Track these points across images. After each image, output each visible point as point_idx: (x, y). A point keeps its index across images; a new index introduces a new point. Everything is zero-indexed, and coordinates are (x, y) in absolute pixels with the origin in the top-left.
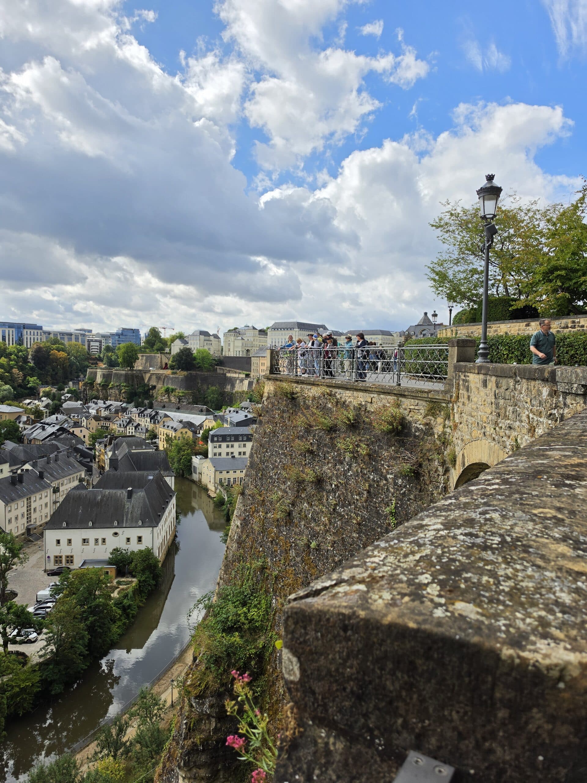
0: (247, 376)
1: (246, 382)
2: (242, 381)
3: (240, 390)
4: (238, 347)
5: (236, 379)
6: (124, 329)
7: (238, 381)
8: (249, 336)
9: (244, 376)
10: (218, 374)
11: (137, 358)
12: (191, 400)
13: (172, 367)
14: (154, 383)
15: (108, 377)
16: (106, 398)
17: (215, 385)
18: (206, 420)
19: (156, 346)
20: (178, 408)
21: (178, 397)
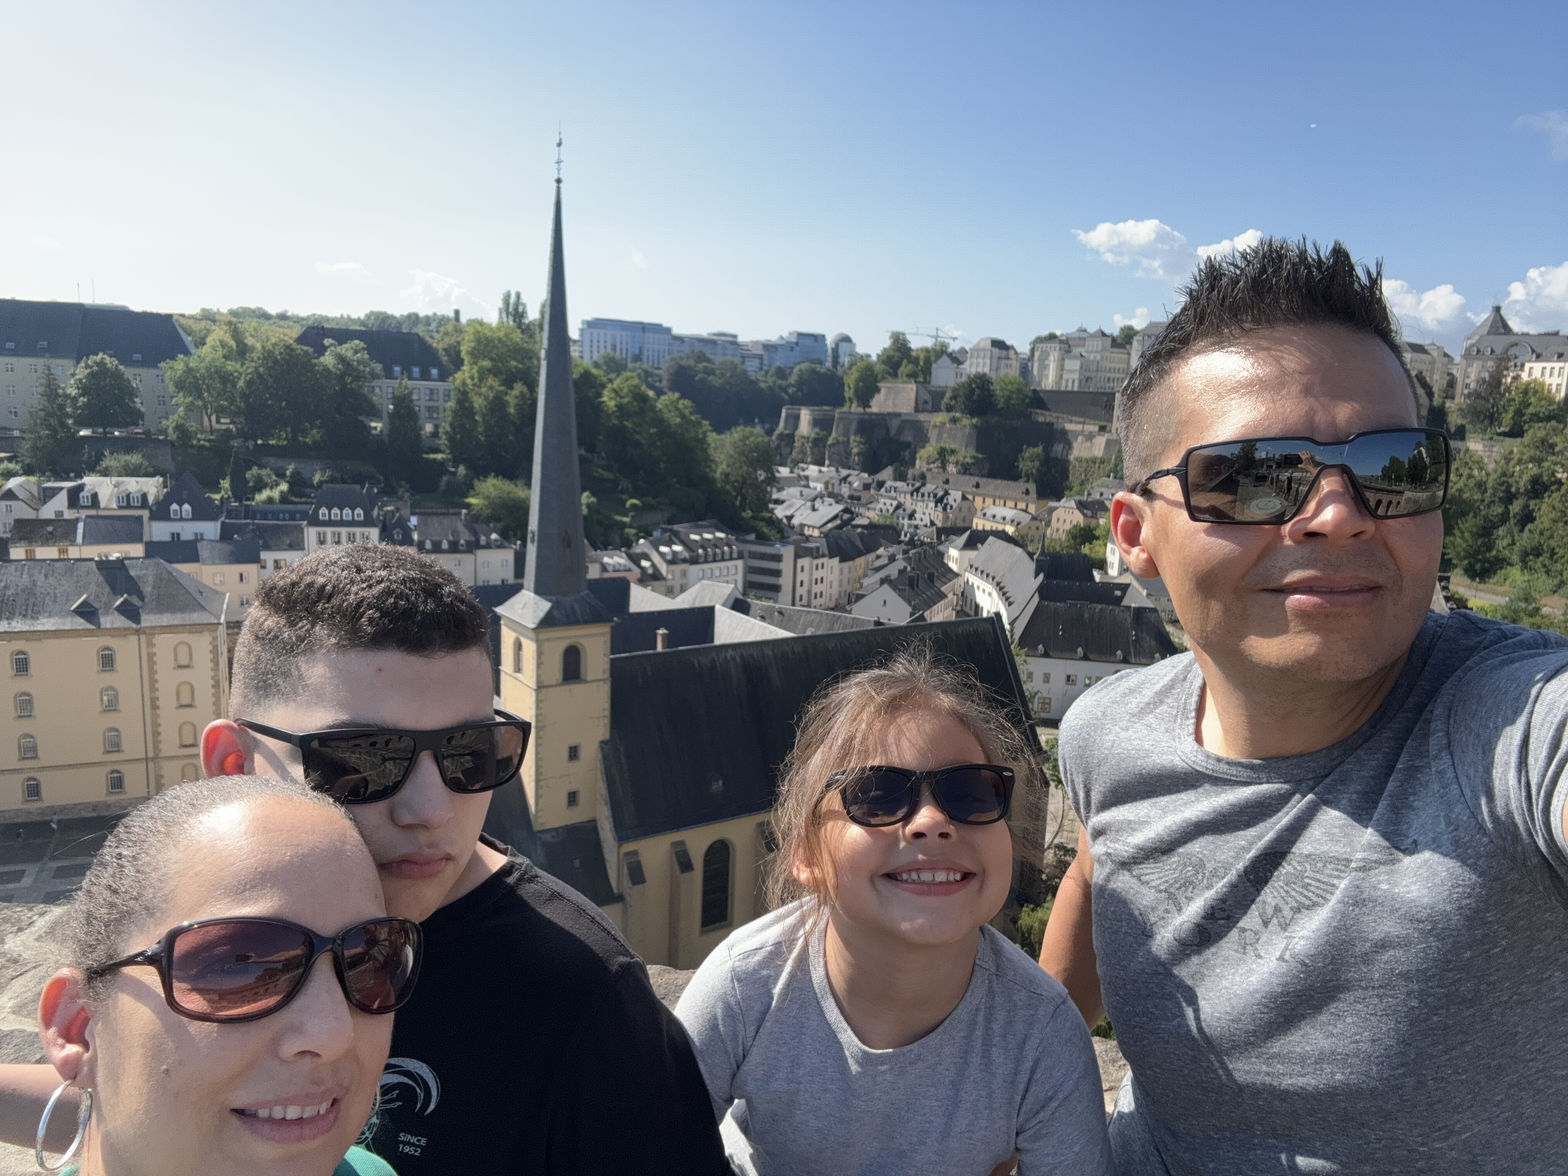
0: (1103, 429)
1: (1100, 441)
2: (1090, 437)
3: (1085, 455)
4: (1071, 371)
5: (1076, 434)
6: (801, 335)
7: (1080, 438)
8: (1093, 351)
9: (1096, 428)
10: (1037, 423)
11: (878, 390)
12: (986, 472)
13: (949, 409)
14: (907, 437)
15: (823, 424)
16: (820, 462)
17: (1035, 445)
18: (1056, 508)
19: (905, 368)
20: (977, 486)
21: (963, 465)
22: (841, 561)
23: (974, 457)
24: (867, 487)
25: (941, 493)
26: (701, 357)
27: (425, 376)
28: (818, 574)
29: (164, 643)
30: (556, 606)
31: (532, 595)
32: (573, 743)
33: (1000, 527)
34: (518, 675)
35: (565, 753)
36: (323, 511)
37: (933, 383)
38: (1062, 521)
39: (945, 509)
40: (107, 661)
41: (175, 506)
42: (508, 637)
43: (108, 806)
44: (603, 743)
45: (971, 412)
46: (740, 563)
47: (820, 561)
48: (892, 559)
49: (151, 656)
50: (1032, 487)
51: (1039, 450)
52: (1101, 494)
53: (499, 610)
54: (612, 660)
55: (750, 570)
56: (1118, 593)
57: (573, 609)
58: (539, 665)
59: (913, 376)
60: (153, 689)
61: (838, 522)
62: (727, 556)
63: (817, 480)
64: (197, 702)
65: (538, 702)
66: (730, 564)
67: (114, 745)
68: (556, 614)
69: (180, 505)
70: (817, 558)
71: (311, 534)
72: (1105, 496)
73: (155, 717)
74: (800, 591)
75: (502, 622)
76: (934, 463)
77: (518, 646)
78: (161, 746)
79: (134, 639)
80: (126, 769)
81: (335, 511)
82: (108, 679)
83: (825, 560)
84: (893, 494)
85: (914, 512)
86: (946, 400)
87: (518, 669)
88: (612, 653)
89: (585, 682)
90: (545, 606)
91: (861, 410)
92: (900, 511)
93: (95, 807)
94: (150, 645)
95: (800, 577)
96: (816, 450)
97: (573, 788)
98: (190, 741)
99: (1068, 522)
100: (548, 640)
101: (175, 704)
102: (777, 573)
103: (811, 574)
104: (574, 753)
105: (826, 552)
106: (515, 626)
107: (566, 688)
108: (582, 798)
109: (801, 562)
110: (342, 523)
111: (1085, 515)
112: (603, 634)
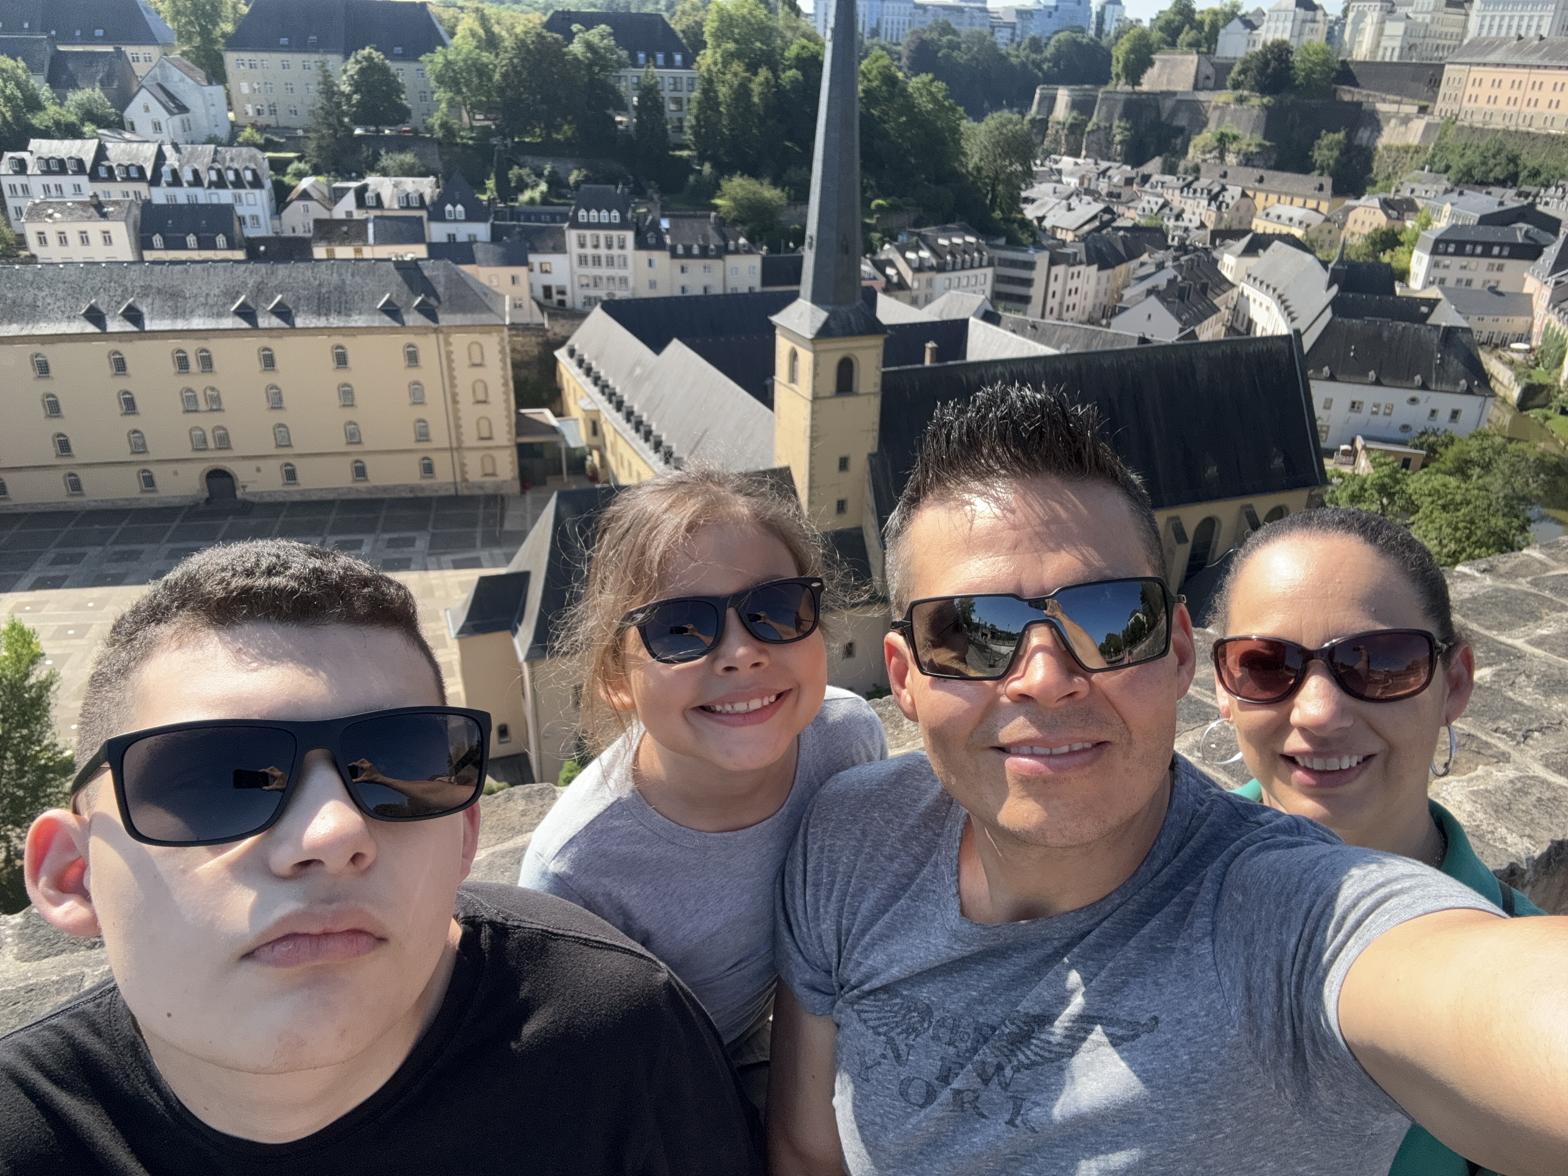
0: (1423, 110)
1: (1418, 125)
2: (1406, 120)
3: (1397, 142)
5: (1389, 117)
7: (1393, 122)
9: (1414, 109)
10: (1342, 102)
11: (1151, 63)
12: (1272, 163)
13: (1236, 86)
14: (1182, 121)
15: (1083, 106)
16: (1075, 153)
17: (1336, 131)
18: (1354, 208)
19: (1187, 35)
20: (1261, 180)
21: (1245, 155)
22: (1100, 269)
23: (1260, 145)
24: (1129, 182)
25: (1216, 189)
26: (946, 29)
27: (669, 63)
28: (1072, 284)
29: (460, 342)
30: (832, 316)
31: (809, 304)
32: (844, 454)
33: (1285, 230)
34: (793, 386)
35: (836, 464)
36: (582, 213)
37: (1219, 53)
38: (1359, 222)
39: (1219, 208)
40: (412, 358)
41: (449, 207)
42: (783, 347)
43: (422, 489)
44: (871, 456)
45: (1263, 90)
46: (989, 272)
47: (1075, 269)
48: (1160, 266)
49: (449, 354)
50: (1327, 181)
51: (1340, 136)
52: (1412, 191)
53: (775, 319)
54: (884, 374)
55: (999, 279)
56: (1424, 309)
57: (848, 319)
58: (815, 375)
59: (1194, 45)
60: (453, 385)
61: (1097, 223)
62: (976, 264)
63: (1072, 174)
64: (490, 399)
65: (813, 412)
66: (979, 272)
67: (423, 435)
68: (832, 324)
69: (454, 206)
70: (1073, 265)
71: (572, 236)
72: (1416, 193)
73: (456, 411)
74: (1052, 303)
75: (777, 332)
76: (1210, 152)
77: (794, 356)
78: (464, 438)
79: (432, 337)
80: (434, 456)
81: (594, 213)
82: (414, 374)
83: (1082, 268)
84: (1159, 189)
85: (1183, 211)
86: (1233, 74)
87: (793, 379)
88: (884, 366)
89: (857, 394)
90: (822, 315)
91: (1129, 88)
92: (1166, 211)
93: (412, 489)
94: (448, 343)
95: (1053, 286)
96: (1072, 138)
97: (842, 496)
98: (486, 434)
99: (1367, 224)
100: (826, 351)
101: (472, 400)
102: (1028, 283)
103: (1065, 283)
104: (844, 464)
105: (1084, 259)
106: (791, 334)
107: (839, 400)
108: (850, 507)
109: (1055, 270)
110: (599, 226)
111: (1389, 216)
112: (876, 347)
